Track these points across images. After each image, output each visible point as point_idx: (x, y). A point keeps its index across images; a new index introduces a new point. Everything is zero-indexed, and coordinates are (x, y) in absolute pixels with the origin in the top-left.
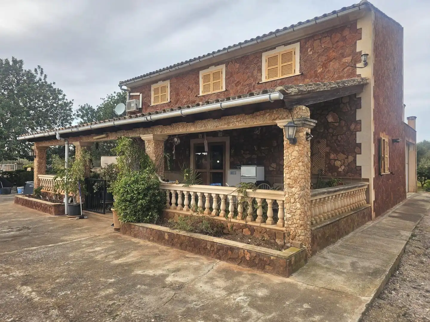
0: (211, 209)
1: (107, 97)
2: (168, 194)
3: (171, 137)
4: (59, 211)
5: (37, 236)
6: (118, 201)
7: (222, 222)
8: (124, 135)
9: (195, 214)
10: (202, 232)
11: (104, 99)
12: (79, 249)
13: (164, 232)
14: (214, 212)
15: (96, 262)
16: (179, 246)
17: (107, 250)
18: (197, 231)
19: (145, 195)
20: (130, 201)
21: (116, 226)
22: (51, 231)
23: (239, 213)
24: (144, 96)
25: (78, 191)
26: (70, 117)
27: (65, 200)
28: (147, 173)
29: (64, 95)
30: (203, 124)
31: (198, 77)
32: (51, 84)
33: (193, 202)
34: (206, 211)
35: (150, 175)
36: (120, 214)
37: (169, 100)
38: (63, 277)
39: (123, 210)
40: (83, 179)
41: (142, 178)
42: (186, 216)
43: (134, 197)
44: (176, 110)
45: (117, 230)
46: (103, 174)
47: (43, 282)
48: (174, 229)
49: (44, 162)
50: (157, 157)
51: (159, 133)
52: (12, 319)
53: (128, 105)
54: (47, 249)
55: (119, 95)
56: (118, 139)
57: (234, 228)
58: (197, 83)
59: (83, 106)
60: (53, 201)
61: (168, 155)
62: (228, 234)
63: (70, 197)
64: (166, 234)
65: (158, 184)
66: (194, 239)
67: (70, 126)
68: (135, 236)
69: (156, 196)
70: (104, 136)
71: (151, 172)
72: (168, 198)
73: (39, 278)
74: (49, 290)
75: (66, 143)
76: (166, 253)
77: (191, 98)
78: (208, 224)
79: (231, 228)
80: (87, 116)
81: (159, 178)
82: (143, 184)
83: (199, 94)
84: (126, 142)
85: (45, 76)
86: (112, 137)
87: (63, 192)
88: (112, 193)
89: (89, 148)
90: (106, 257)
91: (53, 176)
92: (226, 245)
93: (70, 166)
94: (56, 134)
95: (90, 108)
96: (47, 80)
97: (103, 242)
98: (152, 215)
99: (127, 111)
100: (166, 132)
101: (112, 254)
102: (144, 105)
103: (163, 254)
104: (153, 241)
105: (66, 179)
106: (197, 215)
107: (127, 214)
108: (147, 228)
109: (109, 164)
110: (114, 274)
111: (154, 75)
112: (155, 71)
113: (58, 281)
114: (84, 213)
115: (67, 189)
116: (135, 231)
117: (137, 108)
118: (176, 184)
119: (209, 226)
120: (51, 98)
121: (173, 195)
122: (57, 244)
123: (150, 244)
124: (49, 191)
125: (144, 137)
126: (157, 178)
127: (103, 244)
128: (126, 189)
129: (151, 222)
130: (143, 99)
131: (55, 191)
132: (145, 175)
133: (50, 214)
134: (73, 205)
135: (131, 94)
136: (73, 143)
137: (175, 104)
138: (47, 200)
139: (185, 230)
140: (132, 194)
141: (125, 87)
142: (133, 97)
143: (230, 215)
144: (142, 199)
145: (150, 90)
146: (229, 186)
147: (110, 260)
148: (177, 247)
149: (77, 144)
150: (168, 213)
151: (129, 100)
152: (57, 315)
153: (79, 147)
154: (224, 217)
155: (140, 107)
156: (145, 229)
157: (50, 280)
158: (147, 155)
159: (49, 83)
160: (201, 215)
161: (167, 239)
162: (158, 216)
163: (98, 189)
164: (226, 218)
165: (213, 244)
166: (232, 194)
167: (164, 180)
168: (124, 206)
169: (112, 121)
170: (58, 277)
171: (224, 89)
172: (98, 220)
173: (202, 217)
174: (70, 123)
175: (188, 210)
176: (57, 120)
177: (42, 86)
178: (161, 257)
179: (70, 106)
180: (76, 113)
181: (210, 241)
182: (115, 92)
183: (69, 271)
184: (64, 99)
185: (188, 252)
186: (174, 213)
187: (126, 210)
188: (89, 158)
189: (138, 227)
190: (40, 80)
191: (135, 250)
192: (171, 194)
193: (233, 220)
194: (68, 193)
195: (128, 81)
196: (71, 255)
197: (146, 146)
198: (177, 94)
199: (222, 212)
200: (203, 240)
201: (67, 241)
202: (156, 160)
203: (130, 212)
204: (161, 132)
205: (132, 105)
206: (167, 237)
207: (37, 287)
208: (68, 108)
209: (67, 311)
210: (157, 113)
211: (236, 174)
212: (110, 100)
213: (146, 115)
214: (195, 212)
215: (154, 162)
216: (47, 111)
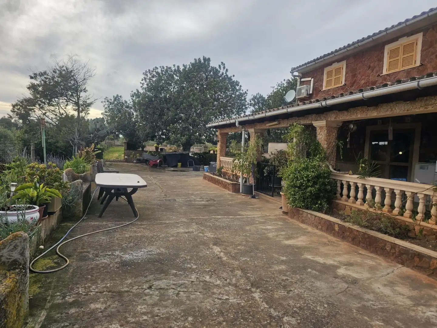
0: (392, 207)
1: (277, 85)
2: (339, 185)
3: (346, 123)
4: (236, 189)
5: (220, 208)
6: (287, 186)
7: (407, 223)
8: (296, 122)
9: (371, 210)
10: (379, 230)
11: (274, 87)
12: (253, 224)
13: (334, 223)
14: (396, 211)
15: (269, 239)
16: (350, 240)
17: (277, 230)
18: (373, 228)
19: (315, 183)
20: (299, 188)
21: (284, 209)
22: (231, 205)
23: (433, 217)
24: (315, 81)
25: (251, 174)
26: (245, 106)
27: (240, 180)
28: (317, 161)
29: (241, 86)
30: (389, 107)
31: (383, 53)
32: (231, 77)
33: (368, 196)
34: (386, 209)
35: (321, 163)
36: (289, 199)
37: (343, 83)
38: (242, 246)
39: (292, 195)
40: (255, 162)
41: (312, 166)
42: (359, 210)
43: (303, 183)
44: (356, 93)
45: (285, 213)
46: (273, 159)
47: (228, 246)
48: (345, 222)
49: (225, 146)
50: (329, 144)
51: (333, 119)
52: (209, 269)
53: (298, 91)
54: (229, 220)
55: (289, 82)
56: (290, 126)
57: (424, 232)
58: (381, 60)
59: (255, 95)
60: (231, 180)
61: (341, 143)
62: (415, 238)
63: (245, 177)
64: (336, 226)
65: (329, 173)
66: (370, 237)
67: (245, 114)
68: (303, 222)
69: (326, 185)
70: (276, 123)
71: (322, 160)
72: (339, 189)
73: (225, 242)
74: (233, 254)
75: (243, 130)
76: (335, 244)
77: (372, 78)
78: (389, 222)
79: (420, 232)
80: (258, 104)
81: (331, 167)
82: (313, 172)
83: (382, 73)
84: (299, 129)
85: (227, 70)
86: (284, 124)
87: (238, 173)
88: (282, 177)
89: (262, 135)
90: (277, 236)
91: (232, 159)
92: (412, 250)
93: (246, 151)
94: (236, 121)
95: (261, 97)
96: (228, 73)
97: (273, 222)
98: (321, 204)
99: (297, 97)
100: (341, 118)
101: (282, 235)
102: (316, 90)
103: (332, 245)
104: (321, 230)
105: (243, 161)
106: (375, 211)
107: (296, 199)
108: (316, 216)
109: (279, 150)
110: (285, 253)
111: (328, 57)
112: (330, 52)
113: (239, 248)
114: (255, 194)
115: (243, 171)
116: (302, 217)
117: (307, 93)
118: (350, 174)
119: (389, 225)
120: (230, 90)
121: (345, 187)
122: (236, 217)
123: (319, 233)
124: (228, 171)
125: (316, 124)
126: (328, 167)
127: (273, 223)
128: (296, 175)
129: (320, 210)
130: (314, 84)
131: (233, 171)
132: (315, 163)
133: (229, 190)
134: (246, 185)
135: (302, 80)
136: (248, 129)
137: (350, 87)
138: (226, 179)
139: (359, 224)
140: (302, 181)
141: (296, 74)
142: (304, 83)
143: (419, 216)
144: (312, 186)
145: (323, 74)
146: (420, 183)
147: (281, 239)
148: (348, 241)
149: (251, 131)
150: (338, 204)
151: (300, 86)
152: (241, 276)
153: (253, 134)
154: (410, 217)
155: (311, 92)
156: (313, 217)
157: (233, 246)
158: (318, 143)
159: (229, 76)
160: (379, 212)
161: (337, 230)
162: (328, 206)
163: (268, 173)
164: (413, 220)
165: (394, 246)
166: (425, 193)
167: (335, 169)
168: (294, 191)
169: (285, 108)
170: (239, 245)
171: (418, 64)
172: (268, 201)
173: (381, 214)
174: (245, 112)
175: (361, 205)
176: (234, 109)
177: (224, 79)
178: (330, 247)
179: (245, 96)
180: (249, 103)
181: (390, 242)
182: (284, 80)
183: (247, 241)
184: (240, 89)
185: (361, 249)
186: (346, 205)
187: (295, 195)
188: (261, 144)
189: (306, 214)
190: (223, 74)
191: (304, 235)
192: (342, 185)
193: (422, 223)
194: (243, 174)
195: (300, 66)
196: (247, 228)
197: (318, 133)
198: (354, 76)
199: (407, 212)
200: (381, 239)
201: (243, 215)
202: (328, 148)
203: (299, 198)
204: (335, 118)
205: (303, 91)
206: (337, 228)
207: (224, 249)
208: (243, 98)
209: (248, 275)
210: (333, 97)
211: (427, 169)
212: (279, 88)
213: (321, 100)
214: (371, 207)
215: (325, 150)
216: (227, 101)
